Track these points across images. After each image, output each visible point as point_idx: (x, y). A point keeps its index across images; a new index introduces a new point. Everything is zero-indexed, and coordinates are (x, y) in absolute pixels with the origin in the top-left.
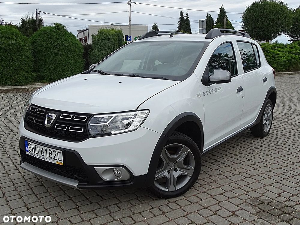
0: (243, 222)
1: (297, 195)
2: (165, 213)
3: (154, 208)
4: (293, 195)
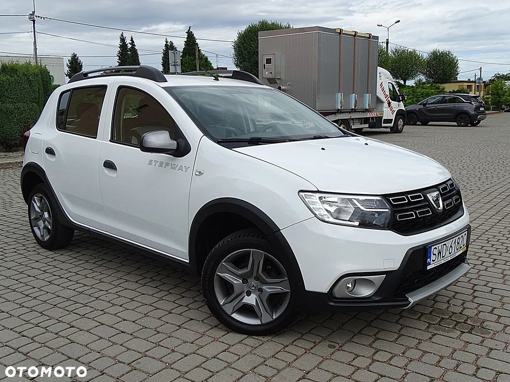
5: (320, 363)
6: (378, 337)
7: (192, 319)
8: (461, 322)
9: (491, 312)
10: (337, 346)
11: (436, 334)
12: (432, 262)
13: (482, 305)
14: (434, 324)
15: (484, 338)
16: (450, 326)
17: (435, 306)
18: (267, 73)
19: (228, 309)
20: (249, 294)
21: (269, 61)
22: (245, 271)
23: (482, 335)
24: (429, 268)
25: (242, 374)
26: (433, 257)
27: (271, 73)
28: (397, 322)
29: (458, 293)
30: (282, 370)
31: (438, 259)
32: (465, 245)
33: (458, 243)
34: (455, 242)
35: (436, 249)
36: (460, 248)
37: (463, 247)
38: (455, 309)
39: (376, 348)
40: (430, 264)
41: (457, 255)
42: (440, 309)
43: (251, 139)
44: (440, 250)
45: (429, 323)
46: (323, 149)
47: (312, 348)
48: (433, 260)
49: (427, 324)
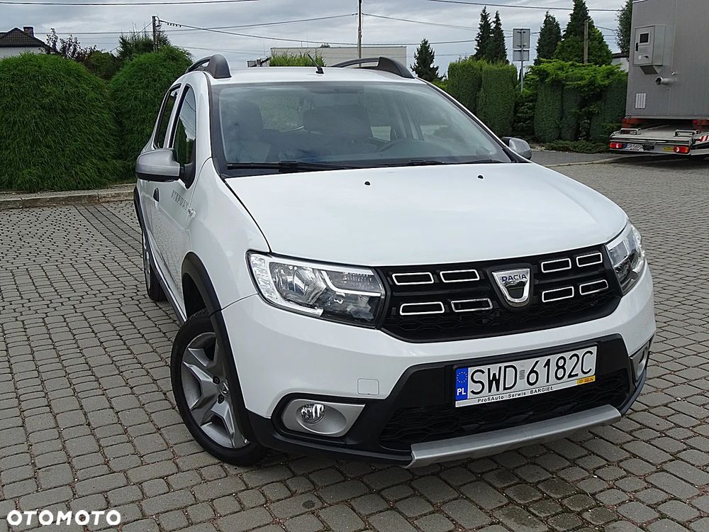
1: (621, 464)
2: (272, 502)
3: (252, 489)
4: (609, 463)
5: (259, 527)
6: (397, 505)
8: (573, 512)
9: (654, 506)
10: (318, 504)
11: (499, 523)
12: (470, 395)
13: (656, 487)
14: (518, 505)
16: (542, 515)
17: (562, 474)
18: (640, 57)
19: (198, 416)
20: (221, 400)
21: (644, 38)
22: (211, 364)
24: (459, 404)
25: (140, 515)
26: (472, 386)
27: (647, 57)
29: (635, 456)
31: (490, 391)
32: (593, 372)
33: (559, 368)
34: (548, 364)
35: (483, 372)
36: (570, 376)
37: (581, 375)
38: (590, 486)
39: (369, 524)
40: (465, 397)
41: (555, 388)
42: (563, 479)
43: (279, 164)
44: (494, 375)
45: (511, 501)
46: (367, 183)
47: (278, 500)
48: (473, 392)
49: (506, 501)
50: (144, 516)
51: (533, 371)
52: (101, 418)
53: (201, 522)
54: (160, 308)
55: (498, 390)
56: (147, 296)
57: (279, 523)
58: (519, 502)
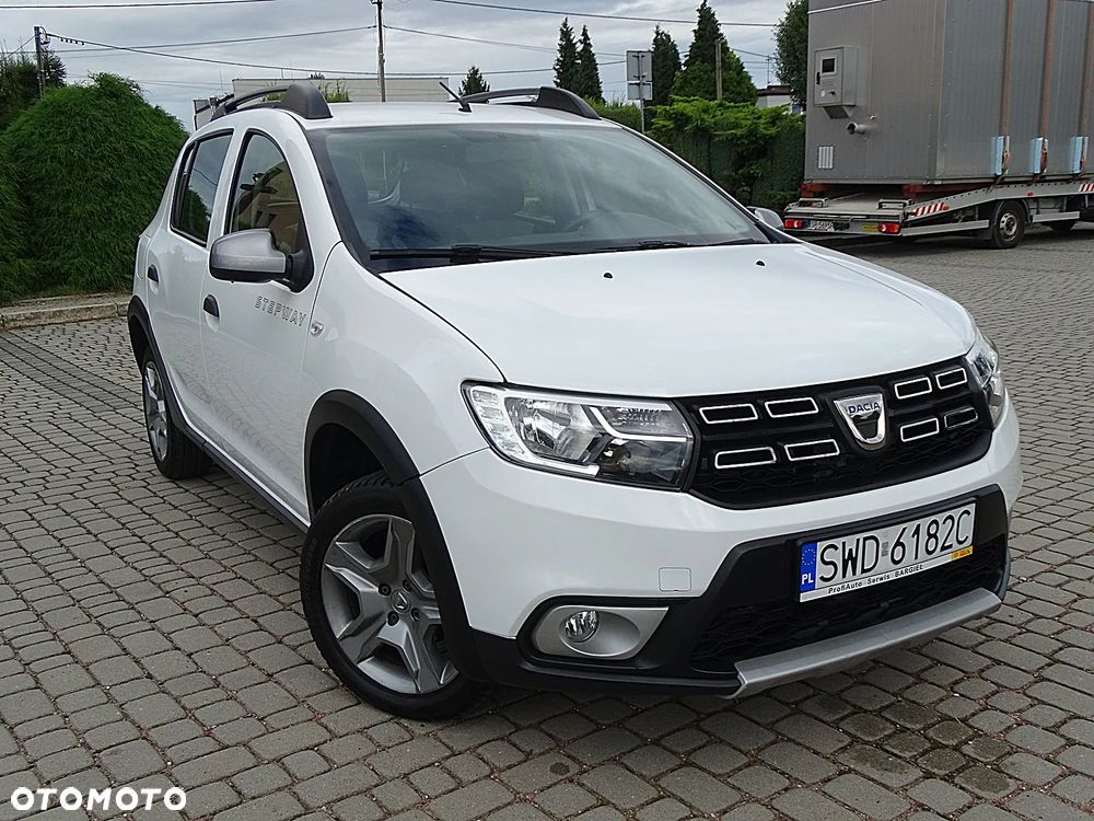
0: (786, 790)
1: (984, 675)
2: (501, 771)
3: (461, 753)
4: (968, 675)
5: (498, 809)
6: (692, 758)
7: (310, 663)
8: (947, 746)
9: (1054, 729)
10: (574, 769)
11: (850, 771)
12: (818, 583)
13: (1044, 703)
14: (867, 743)
15: (979, 798)
16: (907, 755)
17: (909, 694)
18: (823, 94)
19: (351, 649)
20: (393, 620)
21: (828, 66)
22: (379, 565)
23: (977, 791)
24: (805, 597)
25: (301, 809)
26: (822, 570)
27: (833, 93)
28: (770, 727)
29: (999, 662)
30: (396, 813)
31: (844, 576)
32: (970, 541)
33: (930, 536)
34: (917, 531)
35: (836, 548)
36: (943, 548)
37: (956, 546)
38: (957, 708)
39: (663, 789)
40: (812, 587)
41: (926, 567)
42: (914, 702)
43: (453, 250)
44: (851, 550)
45: (855, 739)
46: (608, 276)
47: (510, 767)
48: (822, 578)
49: (847, 740)
50: (308, 810)
51: (898, 543)
52: (167, 665)
53: (403, 810)
54: (187, 491)
55: (854, 573)
56: (157, 472)
57: (526, 800)
58: (867, 739)
